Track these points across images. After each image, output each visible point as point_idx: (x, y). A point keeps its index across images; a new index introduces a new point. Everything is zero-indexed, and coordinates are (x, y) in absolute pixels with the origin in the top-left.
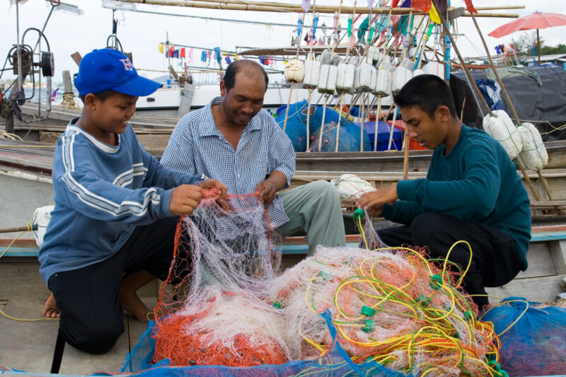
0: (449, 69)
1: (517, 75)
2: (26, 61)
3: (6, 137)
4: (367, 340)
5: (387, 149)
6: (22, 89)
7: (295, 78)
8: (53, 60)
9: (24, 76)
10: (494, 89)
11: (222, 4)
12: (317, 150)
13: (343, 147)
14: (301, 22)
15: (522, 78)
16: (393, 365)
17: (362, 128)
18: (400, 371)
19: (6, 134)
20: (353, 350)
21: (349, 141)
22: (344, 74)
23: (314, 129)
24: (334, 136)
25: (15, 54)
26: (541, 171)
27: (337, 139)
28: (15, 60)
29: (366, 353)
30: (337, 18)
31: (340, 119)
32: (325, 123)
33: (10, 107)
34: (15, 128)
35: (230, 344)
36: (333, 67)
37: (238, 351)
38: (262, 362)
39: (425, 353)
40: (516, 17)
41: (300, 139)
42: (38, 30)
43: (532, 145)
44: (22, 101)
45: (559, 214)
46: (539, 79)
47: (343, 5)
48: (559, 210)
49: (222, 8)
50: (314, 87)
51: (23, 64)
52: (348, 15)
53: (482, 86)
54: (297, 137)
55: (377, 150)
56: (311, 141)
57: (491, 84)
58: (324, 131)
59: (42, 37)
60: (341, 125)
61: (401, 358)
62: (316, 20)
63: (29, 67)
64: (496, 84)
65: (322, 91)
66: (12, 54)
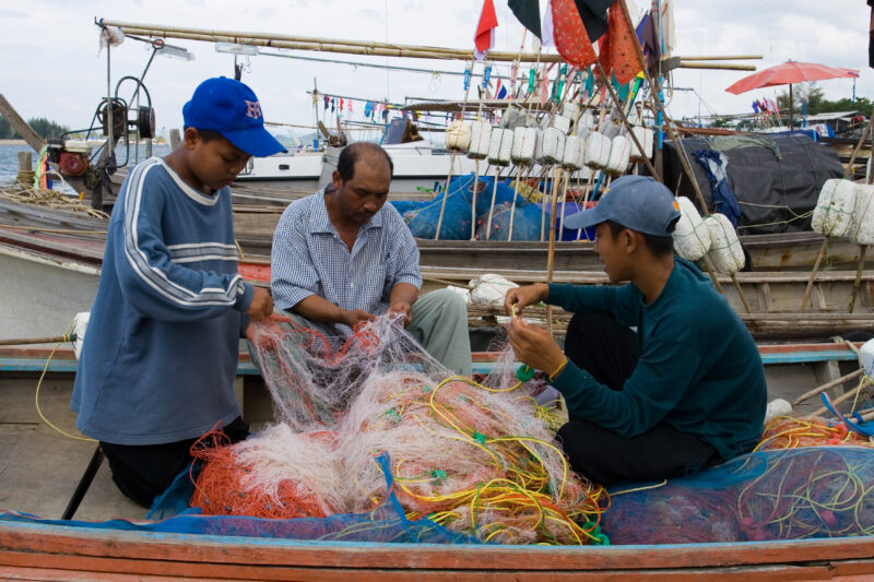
0: (661, 136)
1: (750, 145)
2: (118, 119)
3: (90, 214)
4: (430, 493)
5: (575, 238)
6: (113, 154)
7: (459, 145)
8: (153, 118)
9: (116, 138)
10: (719, 163)
11: (369, 49)
12: (484, 237)
13: (518, 234)
14: (469, 73)
15: (755, 150)
16: (454, 523)
17: (544, 211)
18: (464, 532)
19: (91, 211)
20: (412, 505)
21: (527, 227)
22: (523, 142)
23: (482, 211)
24: (507, 220)
25: (105, 109)
26: (737, 273)
27: (511, 225)
28: (105, 117)
29: (426, 509)
30: (515, 68)
31: (515, 198)
32: (497, 202)
33: (97, 177)
34: (104, 202)
35: (272, 491)
36: (508, 132)
37: (281, 500)
38: (308, 514)
39: (495, 511)
40: (753, 69)
41: (464, 223)
42: (136, 80)
43: (723, 243)
44: (113, 169)
45: (756, 330)
46: (777, 150)
47: (524, 51)
48: (757, 326)
49: (368, 54)
50: (483, 157)
51: (115, 122)
52: (529, 64)
53: (703, 159)
54: (459, 221)
55: (563, 240)
56: (477, 227)
57: (715, 156)
58: (494, 214)
59: (141, 87)
60: (518, 206)
61: (465, 516)
62: (488, 70)
63: (122, 126)
64: (722, 157)
65: (492, 162)
66: (102, 109)
